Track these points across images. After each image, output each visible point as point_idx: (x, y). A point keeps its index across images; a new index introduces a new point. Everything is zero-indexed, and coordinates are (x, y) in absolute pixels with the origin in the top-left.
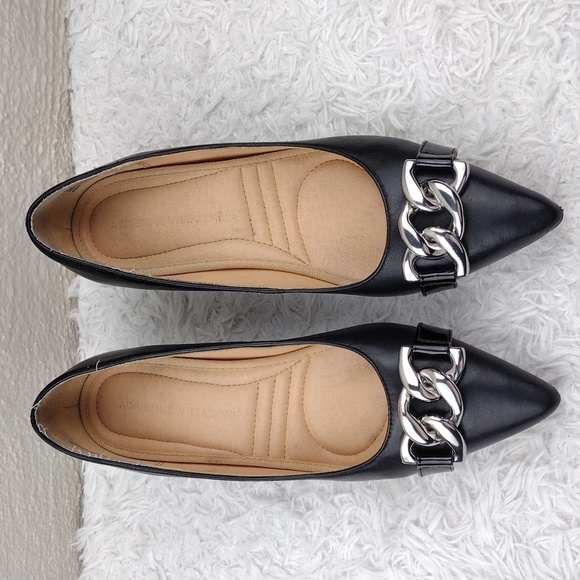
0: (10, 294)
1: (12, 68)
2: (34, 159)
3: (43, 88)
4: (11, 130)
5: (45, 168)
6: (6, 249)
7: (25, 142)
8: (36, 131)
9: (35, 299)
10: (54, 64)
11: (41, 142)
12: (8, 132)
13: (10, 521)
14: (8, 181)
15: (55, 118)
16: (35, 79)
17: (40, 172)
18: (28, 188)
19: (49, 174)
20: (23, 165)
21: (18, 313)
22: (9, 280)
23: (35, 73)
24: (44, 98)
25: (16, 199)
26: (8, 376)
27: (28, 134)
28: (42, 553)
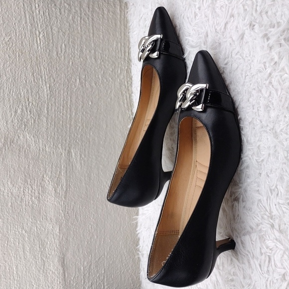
0: (105, 127)
1: (104, 43)
2: (116, 76)
3: (119, 48)
4: (105, 66)
5: (121, 79)
6: (102, 110)
7: (111, 70)
8: (117, 65)
9: (117, 129)
10: (124, 38)
11: (119, 69)
12: (103, 67)
13: (105, 209)
14: (104, 85)
15: (126, 59)
16: (115, 45)
17: (118, 80)
18: (113, 87)
19: (123, 81)
20: (110, 79)
21: (108, 134)
22: (104, 122)
23: (115, 43)
24: (120, 53)
25: (107, 91)
26: (103, 157)
27: (113, 67)
28: (121, 223)
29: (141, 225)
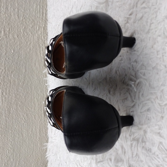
0: (24, 71)
1: (26, 4)
2: (35, 31)
3: (38, 10)
4: (26, 23)
5: (39, 34)
6: (22, 58)
7: (31, 26)
8: (36, 23)
9: (34, 73)
10: (43, 2)
11: (38, 26)
12: (25, 23)
13: (21, 137)
14: (24, 38)
15: (44, 19)
16: (35, 7)
17: (37, 35)
18: (32, 40)
19: (40, 35)
20: (30, 33)
21: (27, 77)
22: (24, 67)
23: (35, 5)
24: (39, 13)
25: (27, 43)
26: (22, 95)
27: (33, 24)
28: (34, 149)
29: (50, 150)
